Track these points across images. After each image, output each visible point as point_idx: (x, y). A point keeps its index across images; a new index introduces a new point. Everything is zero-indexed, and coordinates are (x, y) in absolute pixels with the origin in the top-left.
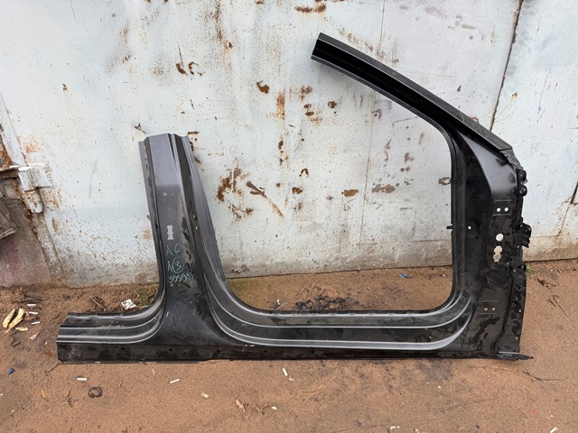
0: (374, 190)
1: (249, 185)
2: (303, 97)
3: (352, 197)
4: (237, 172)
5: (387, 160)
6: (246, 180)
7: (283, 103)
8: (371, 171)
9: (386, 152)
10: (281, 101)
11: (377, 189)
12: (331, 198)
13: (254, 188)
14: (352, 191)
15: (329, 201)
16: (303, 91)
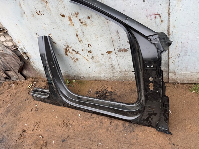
0: (119, 51)
1: (73, 50)
2: (77, 17)
3: (111, 54)
4: (68, 46)
5: (119, 38)
6: (72, 49)
7: (71, 20)
8: (115, 44)
9: (118, 35)
10: (70, 19)
11: (120, 51)
12: (103, 54)
13: (75, 51)
14: (110, 51)
15: (103, 56)
16: (76, 14)
